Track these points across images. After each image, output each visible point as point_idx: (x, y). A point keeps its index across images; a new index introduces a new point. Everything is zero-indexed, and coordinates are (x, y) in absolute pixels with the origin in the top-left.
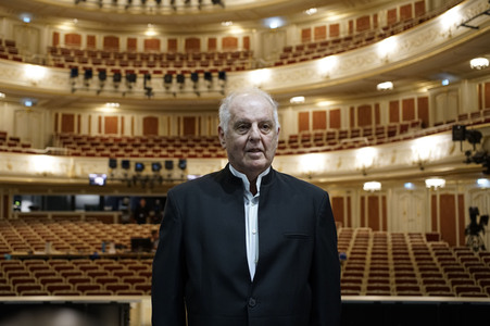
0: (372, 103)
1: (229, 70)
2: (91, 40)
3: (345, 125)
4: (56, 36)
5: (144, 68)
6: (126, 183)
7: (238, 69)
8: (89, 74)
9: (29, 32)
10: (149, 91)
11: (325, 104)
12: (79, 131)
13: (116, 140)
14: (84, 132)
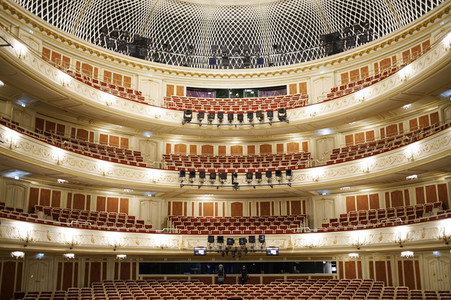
0: (402, 189)
1: (294, 168)
2: (193, 149)
3: (382, 206)
4: (168, 146)
5: (232, 168)
6: (220, 253)
7: (300, 167)
8: (192, 174)
9: (150, 145)
10: (236, 185)
11: (366, 191)
12: (185, 214)
13: (212, 220)
14: (189, 214)
